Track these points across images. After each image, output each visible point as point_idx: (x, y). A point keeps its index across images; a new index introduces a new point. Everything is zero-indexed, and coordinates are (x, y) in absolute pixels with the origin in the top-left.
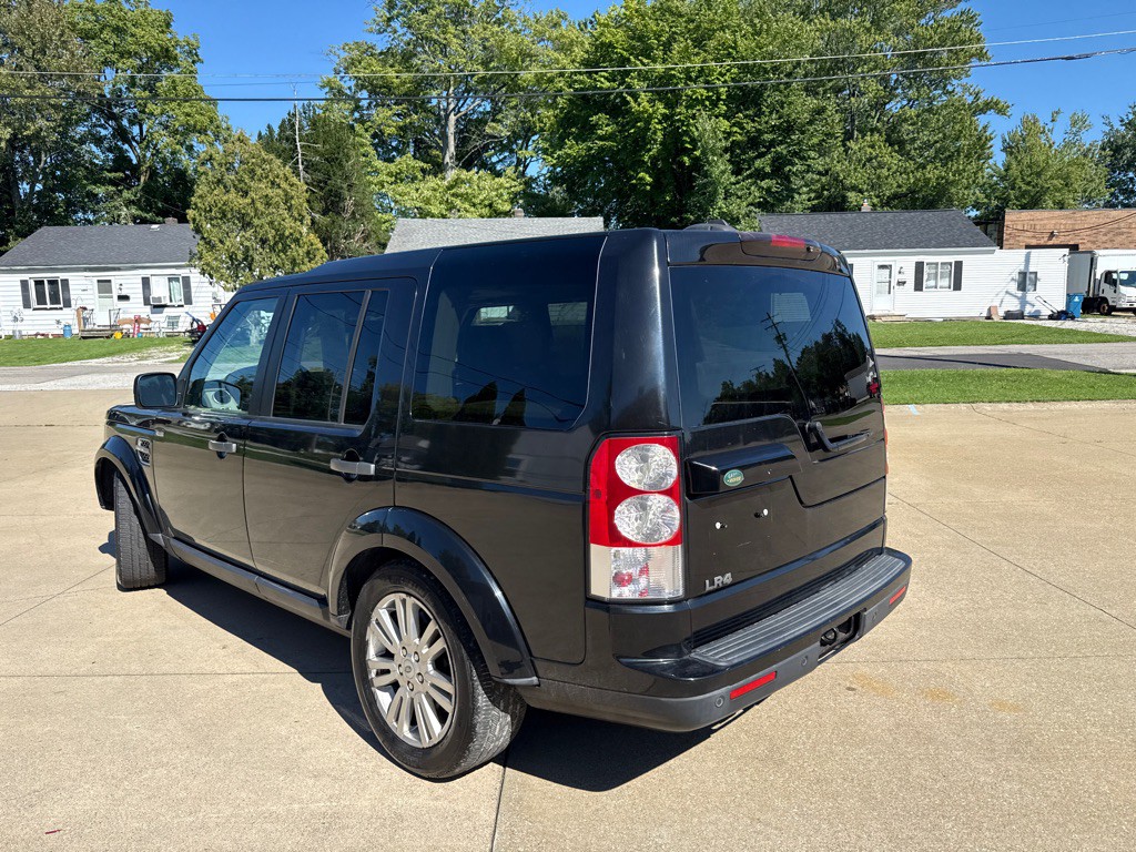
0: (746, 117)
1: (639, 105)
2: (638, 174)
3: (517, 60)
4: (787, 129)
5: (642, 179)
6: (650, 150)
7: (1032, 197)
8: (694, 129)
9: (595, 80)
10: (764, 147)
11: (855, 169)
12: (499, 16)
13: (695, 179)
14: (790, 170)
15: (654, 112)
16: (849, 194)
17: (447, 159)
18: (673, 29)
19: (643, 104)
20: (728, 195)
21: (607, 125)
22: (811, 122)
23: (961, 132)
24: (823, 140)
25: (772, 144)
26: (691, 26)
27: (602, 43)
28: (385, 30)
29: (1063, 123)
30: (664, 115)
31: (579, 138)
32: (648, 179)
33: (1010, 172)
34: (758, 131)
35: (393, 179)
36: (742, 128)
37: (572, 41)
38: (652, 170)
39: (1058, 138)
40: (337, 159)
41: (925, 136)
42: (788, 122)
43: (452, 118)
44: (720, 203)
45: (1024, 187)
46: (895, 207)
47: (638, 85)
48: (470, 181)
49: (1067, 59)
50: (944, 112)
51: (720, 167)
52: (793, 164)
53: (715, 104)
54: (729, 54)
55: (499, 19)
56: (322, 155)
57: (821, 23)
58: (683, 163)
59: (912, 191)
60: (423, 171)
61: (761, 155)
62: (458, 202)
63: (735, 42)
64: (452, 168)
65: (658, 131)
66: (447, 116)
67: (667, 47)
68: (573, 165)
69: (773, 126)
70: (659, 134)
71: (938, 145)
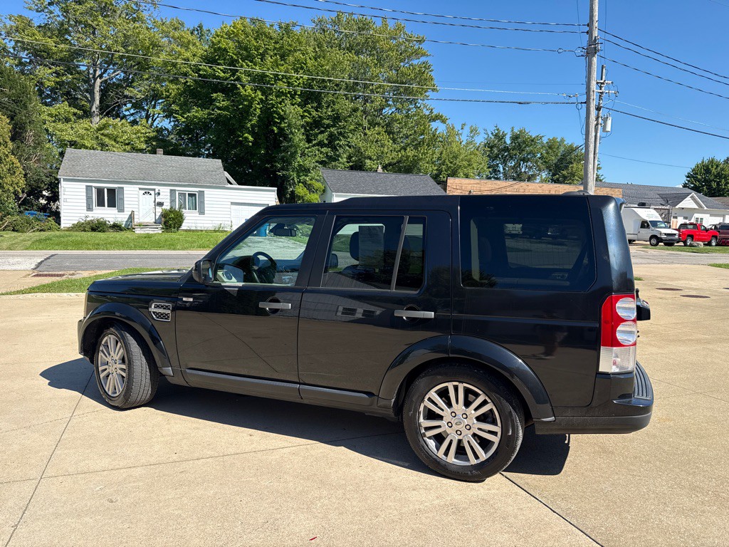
0: (312, 107)
1: (246, 91)
2: (243, 135)
3: (149, 48)
4: (336, 118)
5: (246, 138)
6: (251, 121)
7: (453, 170)
8: (280, 111)
9: (214, 70)
10: (324, 127)
11: (370, 146)
12: (135, 16)
13: (281, 142)
14: (338, 144)
15: (255, 97)
16: (366, 161)
17: (94, 109)
18: (267, 47)
19: (247, 91)
20: (303, 154)
21: (223, 101)
22: (350, 116)
23: (424, 131)
24: (357, 128)
25: (328, 126)
26: (277, 46)
27: (220, 48)
28: (43, 11)
29: (466, 131)
30: (261, 99)
31: (203, 106)
32: (251, 138)
33: (443, 155)
34: (320, 117)
35: (53, 119)
36: (310, 114)
37: (189, 41)
38: (252, 133)
39: (464, 139)
40: (21, 101)
41: (405, 131)
42: (337, 114)
43: (99, 81)
44: (299, 159)
45: (449, 165)
46: (391, 170)
47: (245, 79)
48: (114, 127)
49: (519, 103)
50: (415, 118)
51: (298, 137)
52: (340, 140)
53: (293, 97)
54: (302, 68)
55: (135, 18)
56: (9, 97)
57: (350, 56)
58: (273, 131)
59: (399, 162)
60: (75, 114)
61: (322, 132)
62: (106, 140)
63: (306, 60)
64: (97, 115)
65: (257, 109)
66: (95, 80)
67: (263, 56)
68: (198, 123)
69: (329, 116)
70: (257, 110)
71: (412, 137)
